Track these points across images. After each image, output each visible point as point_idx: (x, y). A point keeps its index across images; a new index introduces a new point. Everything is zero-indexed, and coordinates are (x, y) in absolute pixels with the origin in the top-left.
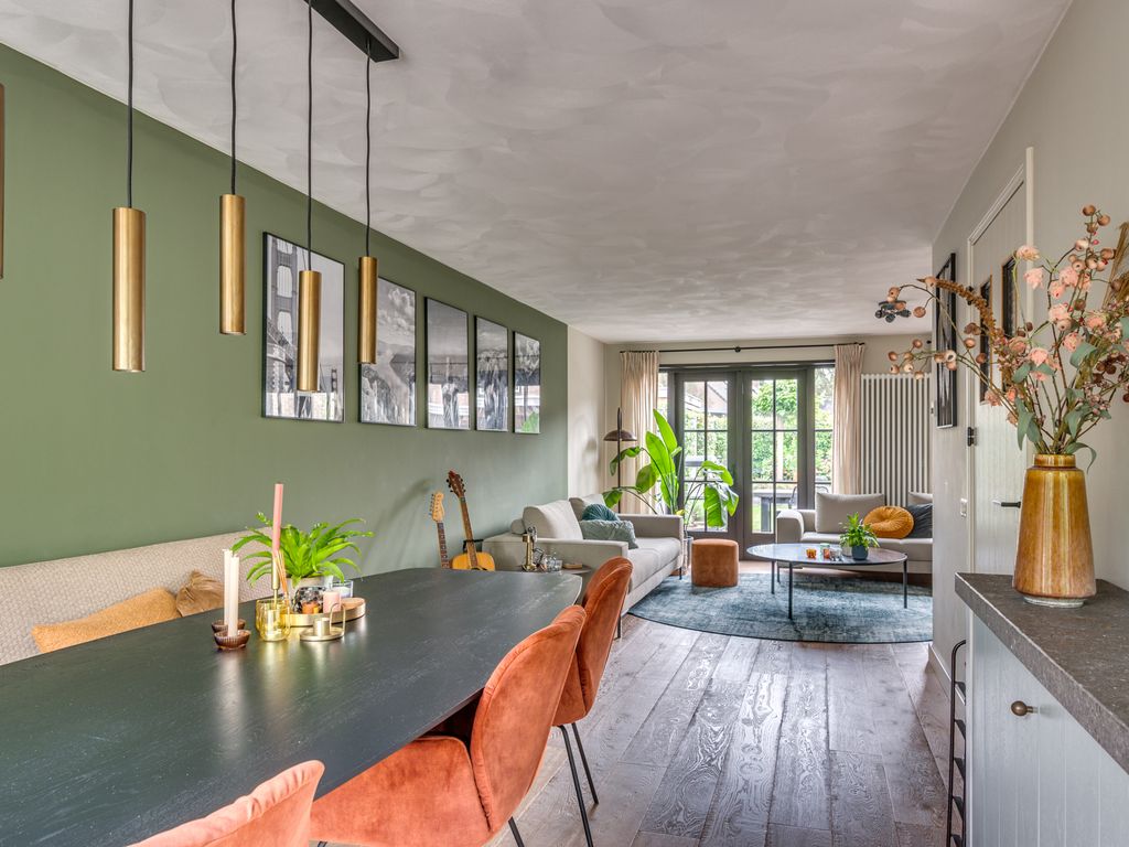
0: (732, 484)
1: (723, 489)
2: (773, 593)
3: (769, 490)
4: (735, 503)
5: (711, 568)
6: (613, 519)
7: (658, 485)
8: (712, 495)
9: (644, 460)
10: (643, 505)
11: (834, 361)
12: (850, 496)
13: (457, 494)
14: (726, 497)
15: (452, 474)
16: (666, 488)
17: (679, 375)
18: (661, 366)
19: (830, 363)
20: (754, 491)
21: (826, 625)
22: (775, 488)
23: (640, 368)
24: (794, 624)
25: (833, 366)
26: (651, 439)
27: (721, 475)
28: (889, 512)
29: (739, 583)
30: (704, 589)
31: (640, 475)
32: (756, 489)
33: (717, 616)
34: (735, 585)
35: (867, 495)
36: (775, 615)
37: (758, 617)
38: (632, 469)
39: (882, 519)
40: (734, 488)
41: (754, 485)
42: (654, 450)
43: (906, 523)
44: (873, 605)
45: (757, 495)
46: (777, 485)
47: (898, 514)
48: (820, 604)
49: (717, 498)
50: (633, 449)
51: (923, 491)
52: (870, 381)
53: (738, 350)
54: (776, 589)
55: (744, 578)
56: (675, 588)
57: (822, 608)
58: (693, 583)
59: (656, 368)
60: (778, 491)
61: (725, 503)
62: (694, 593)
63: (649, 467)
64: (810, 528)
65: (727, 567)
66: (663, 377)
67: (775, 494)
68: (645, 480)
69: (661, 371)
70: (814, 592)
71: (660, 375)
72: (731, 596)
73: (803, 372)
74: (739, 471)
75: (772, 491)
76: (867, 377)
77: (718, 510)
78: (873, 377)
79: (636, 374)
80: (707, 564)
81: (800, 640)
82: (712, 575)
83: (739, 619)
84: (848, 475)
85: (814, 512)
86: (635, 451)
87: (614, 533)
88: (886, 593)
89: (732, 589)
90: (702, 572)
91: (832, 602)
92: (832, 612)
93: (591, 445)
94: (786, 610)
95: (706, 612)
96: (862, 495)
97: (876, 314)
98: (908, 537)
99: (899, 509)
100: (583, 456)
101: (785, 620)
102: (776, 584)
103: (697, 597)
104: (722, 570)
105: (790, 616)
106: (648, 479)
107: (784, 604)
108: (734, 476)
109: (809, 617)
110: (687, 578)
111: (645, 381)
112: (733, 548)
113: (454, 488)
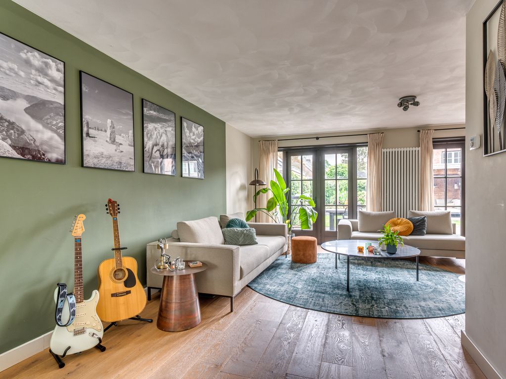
0: (314, 206)
1: (309, 209)
2: (336, 268)
3: (333, 209)
4: (316, 216)
5: (302, 253)
6: (245, 227)
7: (278, 207)
8: (304, 212)
9: (270, 195)
10: (270, 218)
11: (367, 143)
12: (376, 212)
13: (111, 214)
14: (311, 213)
15: (110, 201)
16: (281, 209)
17: (289, 152)
18: (279, 148)
19: (364, 144)
20: (326, 210)
21: (373, 298)
22: (336, 208)
23: (268, 149)
24: (350, 296)
25: (367, 145)
26: (273, 184)
27: (309, 202)
28: (399, 221)
29: (318, 261)
30: (298, 265)
31: (269, 202)
32: (327, 209)
33: (302, 289)
34: (315, 262)
35: (388, 212)
36: (338, 288)
37: (328, 289)
38: (265, 199)
39: (395, 224)
40: (316, 209)
41: (326, 207)
42: (275, 190)
43: (410, 227)
44: (397, 278)
45: (327, 211)
46: (338, 207)
47: (404, 223)
48: (365, 277)
49: (306, 214)
50: (264, 189)
51: (415, 210)
52: (387, 152)
53: (317, 138)
54: (338, 265)
55: (320, 256)
56: (282, 264)
57: (367, 281)
58: (292, 261)
59: (276, 149)
60: (338, 210)
61: (310, 216)
62: (292, 268)
63: (273, 198)
64: (355, 229)
65: (310, 252)
66: (281, 154)
67: (336, 211)
68: (271, 205)
69: (279, 151)
70: (360, 267)
71: (278, 153)
72: (312, 271)
73: (350, 149)
74: (318, 200)
75: (335, 210)
76: (385, 150)
77: (307, 220)
78: (388, 150)
79: (267, 152)
80: (299, 251)
81: (357, 316)
82: (303, 257)
83: (315, 291)
84: (375, 201)
85: (358, 220)
86: (266, 190)
87: (243, 235)
88: (401, 268)
89: (314, 265)
90: (296, 255)
91: (372, 275)
92: (373, 285)
93: (242, 187)
94: (344, 283)
95: (295, 285)
96: (385, 212)
97: (398, 105)
98: (411, 235)
99: (405, 220)
100: (237, 193)
101: (345, 292)
102: (338, 261)
103: (293, 272)
104: (307, 254)
105: (348, 289)
106: (273, 204)
107: (344, 277)
108: (316, 202)
109: (360, 290)
110: (289, 258)
111: (271, 156)
112: (314, 242)
113: (110, 210)
